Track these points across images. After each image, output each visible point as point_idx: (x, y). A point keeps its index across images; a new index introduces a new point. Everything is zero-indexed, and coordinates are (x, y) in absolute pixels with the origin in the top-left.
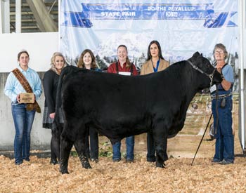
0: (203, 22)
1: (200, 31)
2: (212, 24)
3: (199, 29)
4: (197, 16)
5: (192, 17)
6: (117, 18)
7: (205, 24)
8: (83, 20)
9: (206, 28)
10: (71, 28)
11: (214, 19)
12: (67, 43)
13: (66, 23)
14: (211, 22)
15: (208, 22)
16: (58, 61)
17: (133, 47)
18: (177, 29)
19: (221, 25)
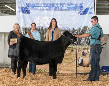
0: (78, 12)
1: (76, 16)
2: (82, 13)
3: (76, 15)
4: (76, 9)
5: (73, 9)
6: (41, 10)
7: (79, 13)
8: (26, 10)
9: (79, 15)
10: (21, 14)
11: (83, 10)
12: (19, 20)
13: (19, 11)
14: (81, 12)
15: (80, 12)
16: (16, 27)
17: (47, 23)
18: (66, 15)
19: (86, 13)
